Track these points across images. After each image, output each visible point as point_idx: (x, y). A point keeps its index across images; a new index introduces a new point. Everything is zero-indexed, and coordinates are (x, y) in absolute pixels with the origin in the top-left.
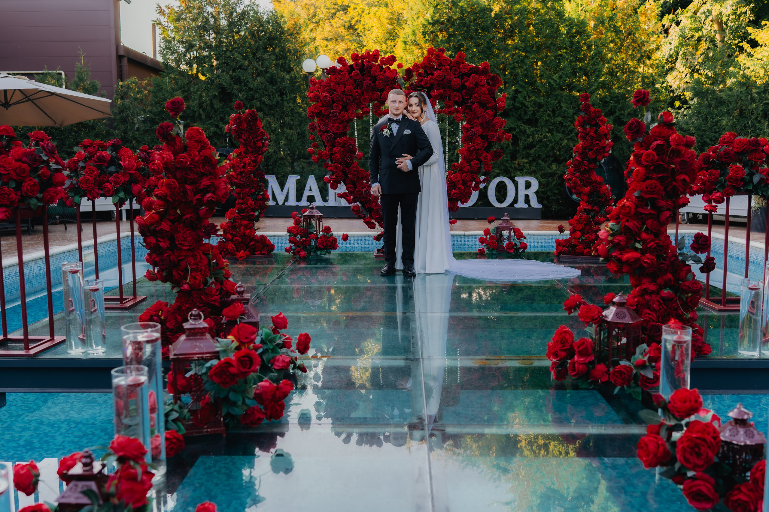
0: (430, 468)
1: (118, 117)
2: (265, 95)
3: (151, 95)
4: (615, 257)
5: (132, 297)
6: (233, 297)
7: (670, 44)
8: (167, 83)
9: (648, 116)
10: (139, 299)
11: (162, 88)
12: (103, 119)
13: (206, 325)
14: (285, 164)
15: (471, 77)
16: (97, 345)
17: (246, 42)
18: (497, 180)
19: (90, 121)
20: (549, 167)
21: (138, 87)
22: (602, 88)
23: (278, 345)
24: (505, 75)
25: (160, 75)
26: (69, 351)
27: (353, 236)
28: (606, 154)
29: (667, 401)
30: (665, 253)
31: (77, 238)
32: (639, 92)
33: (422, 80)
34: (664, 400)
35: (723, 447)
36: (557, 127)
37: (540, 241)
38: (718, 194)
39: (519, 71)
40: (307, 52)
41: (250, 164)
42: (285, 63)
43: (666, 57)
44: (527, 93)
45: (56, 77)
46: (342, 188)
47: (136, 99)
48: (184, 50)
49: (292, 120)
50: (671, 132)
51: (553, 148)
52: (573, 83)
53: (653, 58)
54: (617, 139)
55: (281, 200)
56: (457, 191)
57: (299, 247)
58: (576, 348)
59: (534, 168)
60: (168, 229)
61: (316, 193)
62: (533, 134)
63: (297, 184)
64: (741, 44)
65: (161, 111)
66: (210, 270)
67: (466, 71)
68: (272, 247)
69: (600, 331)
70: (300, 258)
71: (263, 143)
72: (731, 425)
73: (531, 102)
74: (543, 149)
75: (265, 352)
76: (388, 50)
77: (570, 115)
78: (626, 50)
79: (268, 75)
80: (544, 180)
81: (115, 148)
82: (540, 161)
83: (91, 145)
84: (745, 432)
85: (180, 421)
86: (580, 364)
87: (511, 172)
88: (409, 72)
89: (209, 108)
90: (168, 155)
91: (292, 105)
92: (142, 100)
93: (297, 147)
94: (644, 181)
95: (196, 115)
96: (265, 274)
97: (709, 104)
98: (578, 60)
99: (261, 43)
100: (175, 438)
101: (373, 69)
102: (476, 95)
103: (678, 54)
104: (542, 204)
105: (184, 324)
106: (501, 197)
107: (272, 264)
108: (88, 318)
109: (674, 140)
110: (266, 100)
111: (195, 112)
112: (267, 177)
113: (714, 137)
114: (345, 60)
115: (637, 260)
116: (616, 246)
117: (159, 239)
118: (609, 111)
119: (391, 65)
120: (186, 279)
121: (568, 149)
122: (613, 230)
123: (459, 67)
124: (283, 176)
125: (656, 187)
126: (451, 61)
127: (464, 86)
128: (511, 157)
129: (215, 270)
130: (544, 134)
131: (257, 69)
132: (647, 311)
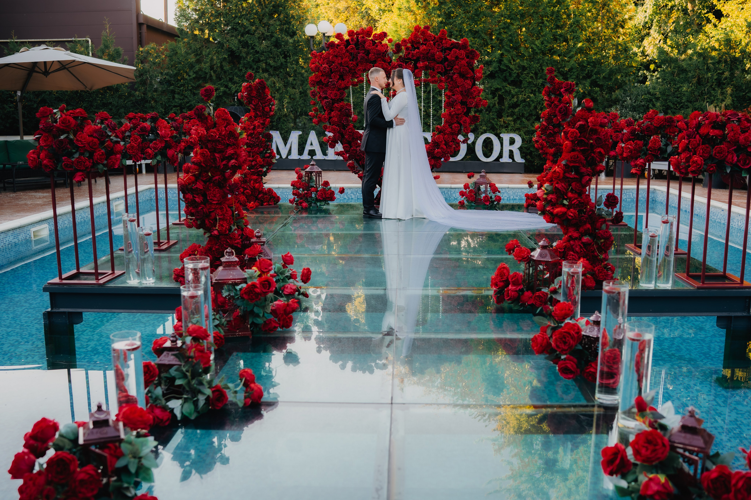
1: (139, 80)
2: (270, 57)
3: (167, 59)
4: (549, 210)
5: (166, 241)
6: (253, 240)
7: (645, 12)
8: (181, 46)
10: (172, 242)
11: (177, 53)
12: (127, 83)
13: (237, 259)
14: (288, 120)
15: (452, 51)
16: (149, 278)
17: (253, 9)
18: (483, 137)
20: (532, 125)
21: (157, 52)
22: (580, 53)
23: (287, 277)
24: (492, 39)
25: (176, 40)
26: (128, 281)
27: (350, 188)
29: (552, 310)
30: (586, 208)
31: (105, 190)
33: (409, 53)
35: (585, 339)
36: (539, 89)
37: (519, 194)
38: (641, 161)
39: (504, 36)
40: (309, 18)
41: (259, 127)
42: (289, 28)
43: (642, 24)
44: (512, 57)
45: (84, 44)
46: (339, 147)
47: (154, 63)
48: (197, 17)
49: (294, 79)
50: (590, 115)
51: (536, 108)
52: (554, 48)
53: (626, 27)
55: (284, 154)
56: (439, 150)
57: (301, 199)
58: (510, 280)
59: (518, 125)
60: (201, 188)
61: (317, 147)
62: (517, 94)
63: (299, 138)
64: (707, 15)
65: (176, 73)
66: (233, 219)
67: (448, 46)
68: (278, 199)
69: (529, 266)
70: (302, 208)
71: (270, 108)
73: (515, 65)
74: (527, 108)
75: (278, 281)
76: (386, 9)
78: (602, 19)
79: (273, 39)
80: (526, 137)
81: (154, 119)
82: (524, 120)
83: (135, 117)
85: (220, 326)
86: (513, 291)
87: (497, 129)
88: (398, 47)
89: (219, 70)
90: (202, 131)
91: (295, 66)
92: (159, 64)
93: (299, 105)
94: (570, 152)
95: (208, 76)
96: (272, 223)
97: (673, 72)
98: (558, 27)
99: (267, 10)
100: (218, 337)
101: (367, 45)
102: (457, 67)
103: (652, 21)
104: (526, 159)
105: (221, 259)
106: (488, 152)
107: (278, 214)
108: (142, 257)
109: (591, 122)
110: (271, 62)
111: (207, 73)
112: (271, 132)
114: (342, 35)
115: (565, 214)
116: (548, 202)
117: (195, 196)
118: (586, 74)
119: (383, 40)
120: (216, 226)
122: (547, 190)
123: (441, 42)
124: (287, 132)
125: (578, 157)
126: (434, 37)
127: (446, 59)
128: (497, 116)
129: (237, 219)
130: (527, 95)
131: (263, 34)
132: (572, 253)
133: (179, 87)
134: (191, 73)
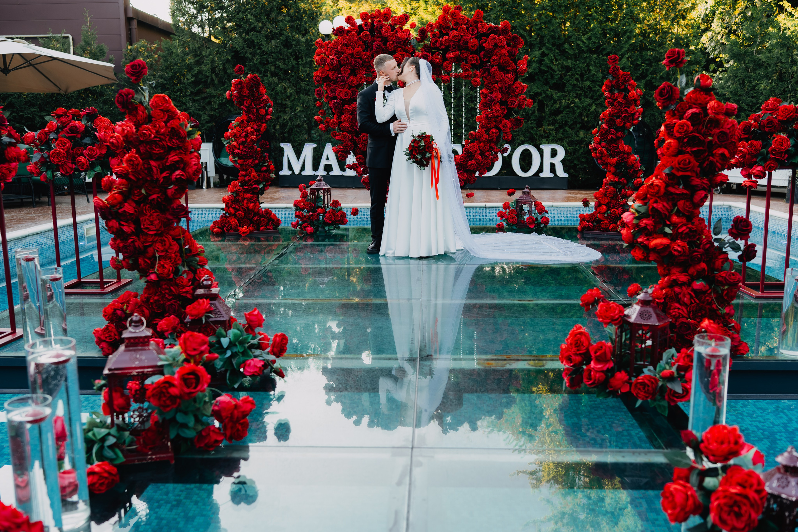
2: (280, 59)
3: (161, 61)
4: (642, 242)
5: (115, 280)
6: (199, 291)
7: (706, 3)
8: (176, 45)
9: (682, 79)
10: (123, 281)
11: (172, 52)
12: (112, 85)
15: (490, 38)
18: (521, 149)
19: (97, 87)
20: (576, 134)
21: (147, 51)
23: (251, 346)
24: (531, 36)
25: (171, 38)
27: (362, 208)
28: (635, 122)
29: (700, 439)
30: (700, 239)
32: (672, 52)
33: (436, 41)
34: (695, 437)
35: (769, 500)
36: (585, 92)
37: (565, 213)
38: (759, 168)
39: (546, 31)
41: (252, 133)
42: (300, 25)
43: (702, 16)
44: (554, 56)
45: (61, 40)
46: (352, 159)
48: (195, 11)
49: (308, 85)
50: (709, 98)
51: (581, 115)
52: (603, 44)
53: (688, 18)
54: (648, 105)
55: (297, 169)
56: (474, 162)
57: (306, 222)
58: (592, 353)
59: (561, 135)
60: (132, 211)
61: (333, 161)
62: (559, 100)
63: (313, 152)
64: (781, 3)
65: (172, 76)
66: (181, 257)
67: (485, 31)
68: (278, 222)
69: (622, 332)
70: (307, 233)
71: (266, 111)
72: (780, 472)
73: (558, 65)
75: (234, 355)
77: (599, 79)
78: (660, 10)
79: (282, 37)
80: (570, 148)
81: (91, 117)
82: (567, 128)
83: (65, 114)
85: (118, 447)
86: (597, 371)
87: (536, 140)
88: (422, 32)
89: (222, 73)
90: (129, 127)
91: (308, 69)
92: (151, 65)
94: (676, 155)
95: (209, 80)
97: (747, 67)
98: (608, 19)
100: (106, 471)
101: (384, 31)
102: (495, 57)
103: (714, 14)
106: (526, 166)
107: (276, 240)
109: (712, 108)
110: (281, 65)
111: (208, 77)
112: (282, 145)
113: (751, 102)
114: (353, 19)
115: (666, 247)
116: (642, 230)
117: (123, 223)
118: (640, 74)
119: (404, 25)
120: (154, 268)
121: (596, 115)
122: (638, 212)
123: (476, 27)
124: (300, 145)
125: (689, 162)
126: (468, 20)
127: (482, 48)
128: (536, 124)
129: (187, 256)
130: (571, 99)
131: (271, 31)
132: (677, 305)
133: (175, 92)
134: (189, 77)
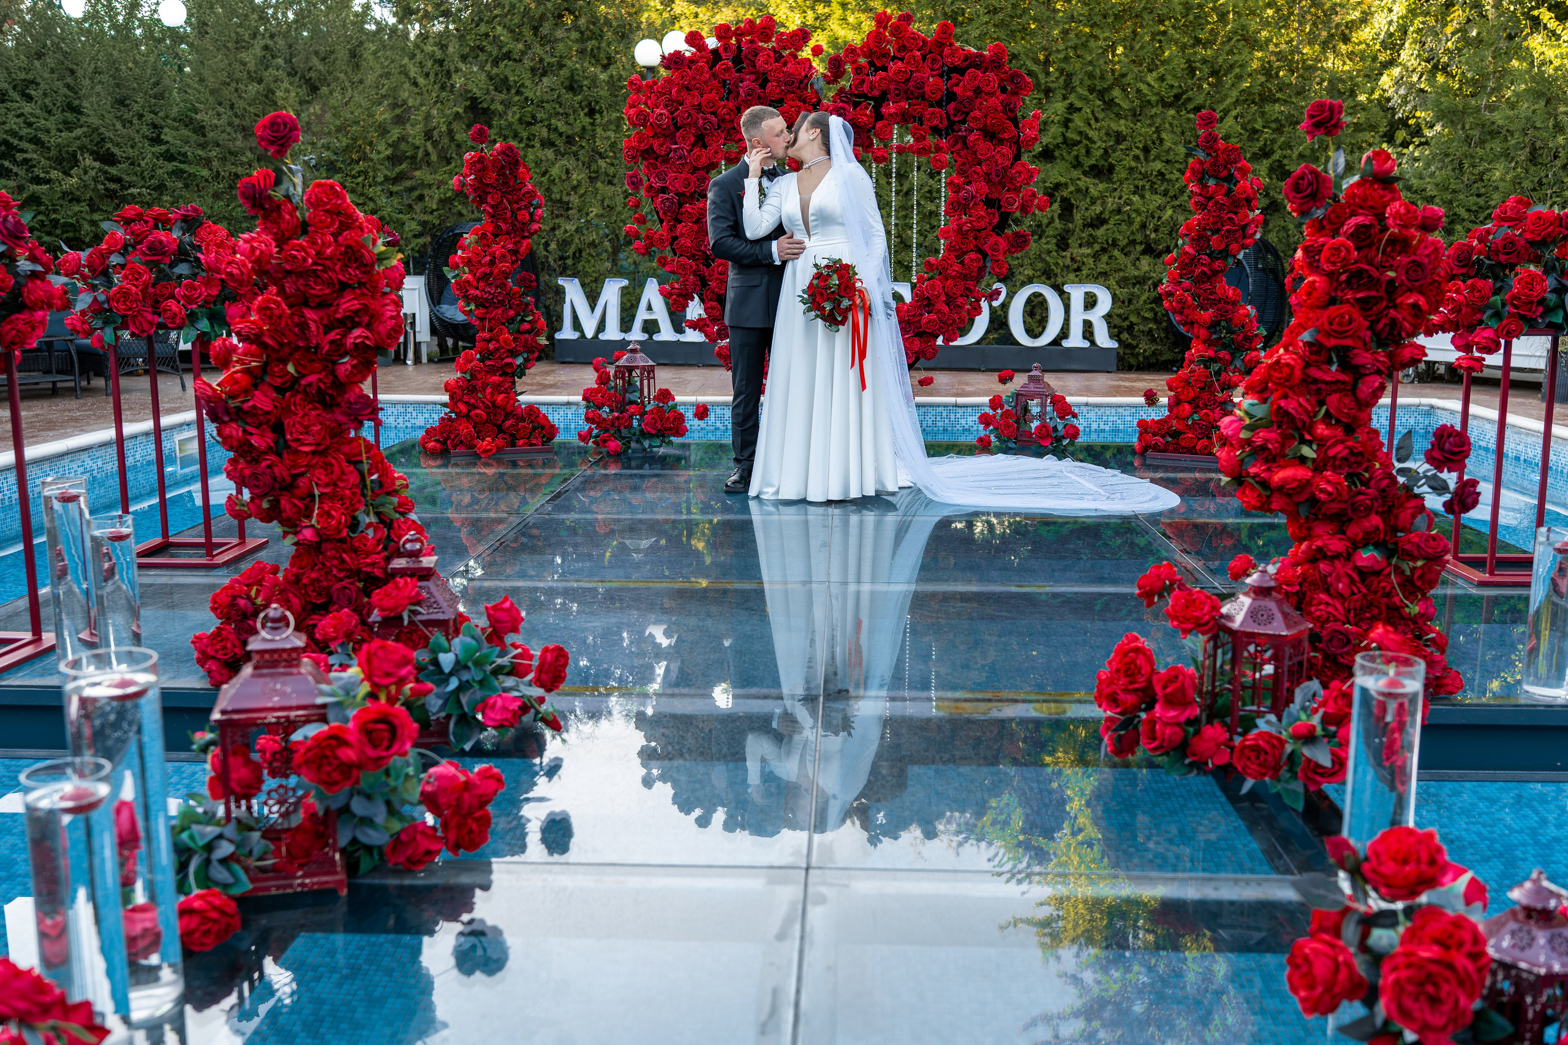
0: (798, 991)
4: (1256, 476)
5: (236, 541)
6: (399, 563)
9: (1338, 160)
10: (251, 544)
15: (967, 77)
17: (519, 3)
18: (1026, 291)
20: (1134, 265)
24: (1048, 74)
28: (1249, 241)
29: (1362, 854)
30: (1370, 469)
32: (1319, 106)
33: (862, 81)
34: (1354, 851)
35: (1494, 973)
36: (1153, 183)
37: (1111, 419)
38: (1486, 333)
39: (1077, 65)
41: (503, 258)
42: (599, 48)
44: (1093, 112)
49: (612, 165)
50: (1389, 196)
51: (1143, 226)
53: (1354, 39)
54: (1273, 208)
55: (589, 329)
56: (933, 317)
57: (607, 431)
58: (1158, 689)
59: (1104, 266)
60: (268, 407)
62: (1102, 197)
64: (1536, 13)
66: (363, 495)
67: (957, 62)
68: (552, 431)
69: (1216, 648)
70: (608, 454)
71: (531, 215)
72: (1516, 920)
73: (1099, 129)
74: (1124, 227)
75: (465, 686)
77: (1181, 158)
78: (1300, 23)
79: (564, 72)
80: (1122, 292)
82: (1116, 253)
83: (140, 217)
84: (1550, 941)
85: (238, 861)
86: (1167, 724)
87: (1056, 275)
88: (835, 63)
89: (445, 141)
91: (612, 134)
94: (1325, 306)
95: (420, 155)
96: (538, 486)
97: (1468, 137)
98: (1198, 41)
99: (549, 5)
100: (215, 908)
101: (760, 60)
102: (977, 113)
103: (1405, 33)
104: (1119, 341)
106: (1036, 324)
107: (553, 465)
109: (1396, 215)
110: (561, 125)
112: (561, 281)
114: (702, 38)
115: (1305, 485)
116: (1258, 451)
117: (250, 429)
119: (800, 49)
120: (309, 517)
121: (1173, 228)
122: (1251, 416)
123: (941, 54)
124: (596, 280)
125: (1351, 321)
126: (924, 40)
127: (951, 96)
128: (1057, 245)
129: (375, 495)
130: (1125, 197)
131: (541, 60)
133: (354, 177)
134: (381, 147)
